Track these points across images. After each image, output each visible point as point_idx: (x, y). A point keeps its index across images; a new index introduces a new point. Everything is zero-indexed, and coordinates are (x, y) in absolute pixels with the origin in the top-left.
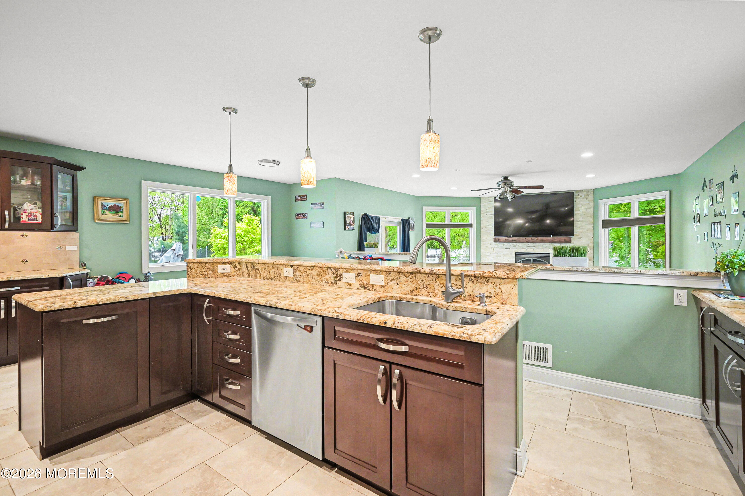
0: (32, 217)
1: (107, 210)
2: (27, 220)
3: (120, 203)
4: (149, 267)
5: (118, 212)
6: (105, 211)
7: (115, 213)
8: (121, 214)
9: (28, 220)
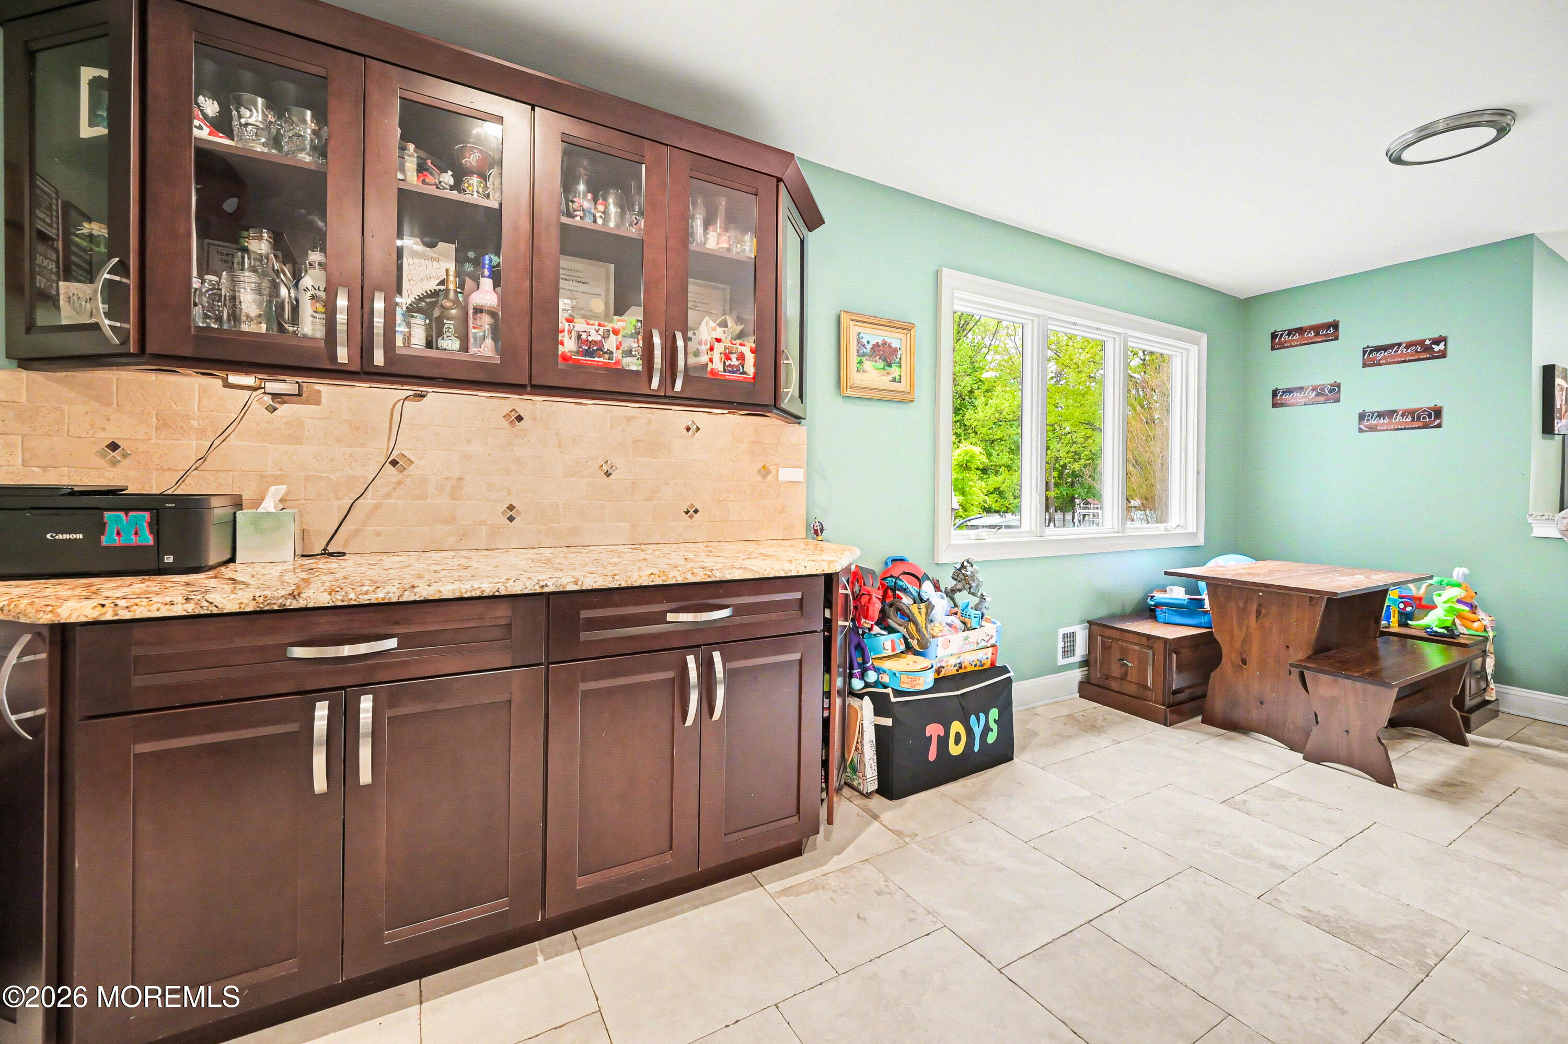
0: (735, 362)
1: (867, 357)
2: (721, 368)
3: (895, 339)
4: (953, 542)
5: (891, 366)
6: (864, 359)
7: (884, 369)
8: (895, 371)
9: (725, 371)
